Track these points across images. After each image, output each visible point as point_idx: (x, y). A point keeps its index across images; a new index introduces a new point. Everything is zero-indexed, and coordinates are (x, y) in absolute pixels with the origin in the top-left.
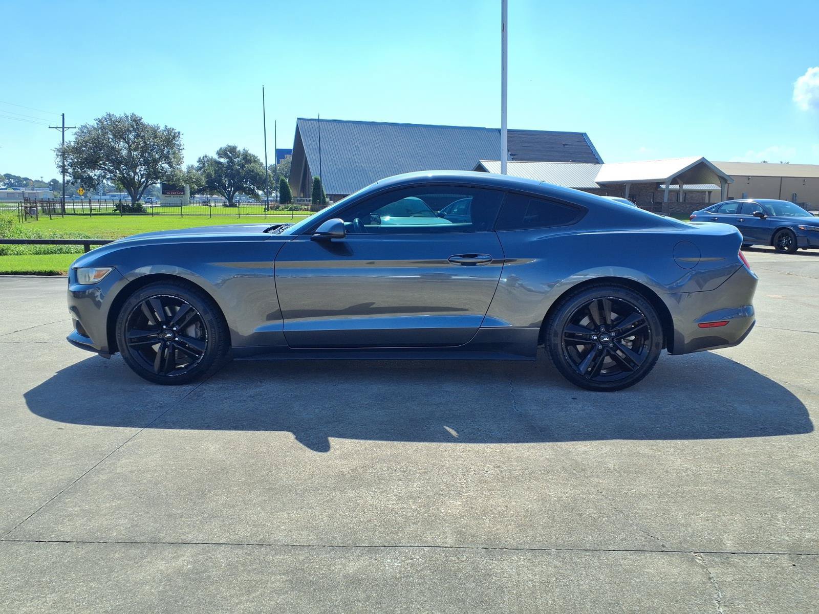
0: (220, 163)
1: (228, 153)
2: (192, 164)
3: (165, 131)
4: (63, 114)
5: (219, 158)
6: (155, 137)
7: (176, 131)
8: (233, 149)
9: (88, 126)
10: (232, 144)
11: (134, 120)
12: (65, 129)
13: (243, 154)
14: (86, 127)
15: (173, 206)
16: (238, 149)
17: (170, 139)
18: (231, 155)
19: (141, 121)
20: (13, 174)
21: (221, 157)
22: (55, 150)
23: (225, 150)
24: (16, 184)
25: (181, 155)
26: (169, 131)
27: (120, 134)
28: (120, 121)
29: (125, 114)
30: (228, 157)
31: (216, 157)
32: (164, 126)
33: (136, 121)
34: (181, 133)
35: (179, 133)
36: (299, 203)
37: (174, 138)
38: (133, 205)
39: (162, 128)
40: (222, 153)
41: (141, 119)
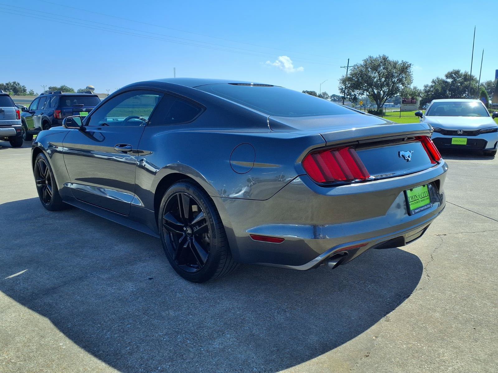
0: (446, 82)
1: (453, 75)
2: (427, 84)
3: (401, 64)
4: (349, 59)
5: (446, 79)
6: (395, 68)
7: (409, 63)
8: (457, 73)
9: (358, 65)
10: (456, 69)
11: (384, 59)
12: (349, 67)
13: (464, 75)
14: (356, 65)
15: (408, 111)
16: (461, 72)
17: (405, 69)
18: (455, 76)
19: (388, 59)
20: (336, 95)
21: (448, 78)
22: (339, 80)
23: (452, 73)
24: (337, 100)
25: (412, 78)
26: (404, 63)
27: (375, 68)
28: (376, 60)
29: (379, 55)
30: (453, 78)
31: (444, 78)
32: (401, 61)
33: (385, 59)
34: (412, 65)
35: (410, 64)
36: (494, 107)
37: (407, 68)
38: (377, 110)
39: (400, 62)
40: (449, 75)
41: (388, 57)
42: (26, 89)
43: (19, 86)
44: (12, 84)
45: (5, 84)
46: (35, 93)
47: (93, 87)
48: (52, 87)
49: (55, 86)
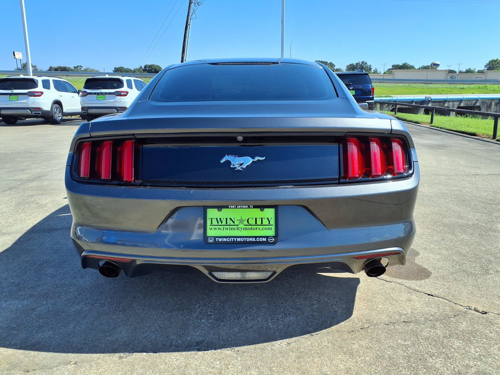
42: (371, 67)
43: (366, 65)
44: (361, 63)
45: (355, 64)
46: (378, 72)
47: (438, 63)
48: (395, 64)
49: (398, 64)
